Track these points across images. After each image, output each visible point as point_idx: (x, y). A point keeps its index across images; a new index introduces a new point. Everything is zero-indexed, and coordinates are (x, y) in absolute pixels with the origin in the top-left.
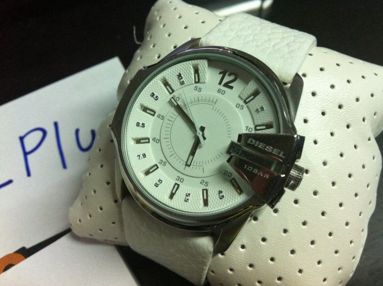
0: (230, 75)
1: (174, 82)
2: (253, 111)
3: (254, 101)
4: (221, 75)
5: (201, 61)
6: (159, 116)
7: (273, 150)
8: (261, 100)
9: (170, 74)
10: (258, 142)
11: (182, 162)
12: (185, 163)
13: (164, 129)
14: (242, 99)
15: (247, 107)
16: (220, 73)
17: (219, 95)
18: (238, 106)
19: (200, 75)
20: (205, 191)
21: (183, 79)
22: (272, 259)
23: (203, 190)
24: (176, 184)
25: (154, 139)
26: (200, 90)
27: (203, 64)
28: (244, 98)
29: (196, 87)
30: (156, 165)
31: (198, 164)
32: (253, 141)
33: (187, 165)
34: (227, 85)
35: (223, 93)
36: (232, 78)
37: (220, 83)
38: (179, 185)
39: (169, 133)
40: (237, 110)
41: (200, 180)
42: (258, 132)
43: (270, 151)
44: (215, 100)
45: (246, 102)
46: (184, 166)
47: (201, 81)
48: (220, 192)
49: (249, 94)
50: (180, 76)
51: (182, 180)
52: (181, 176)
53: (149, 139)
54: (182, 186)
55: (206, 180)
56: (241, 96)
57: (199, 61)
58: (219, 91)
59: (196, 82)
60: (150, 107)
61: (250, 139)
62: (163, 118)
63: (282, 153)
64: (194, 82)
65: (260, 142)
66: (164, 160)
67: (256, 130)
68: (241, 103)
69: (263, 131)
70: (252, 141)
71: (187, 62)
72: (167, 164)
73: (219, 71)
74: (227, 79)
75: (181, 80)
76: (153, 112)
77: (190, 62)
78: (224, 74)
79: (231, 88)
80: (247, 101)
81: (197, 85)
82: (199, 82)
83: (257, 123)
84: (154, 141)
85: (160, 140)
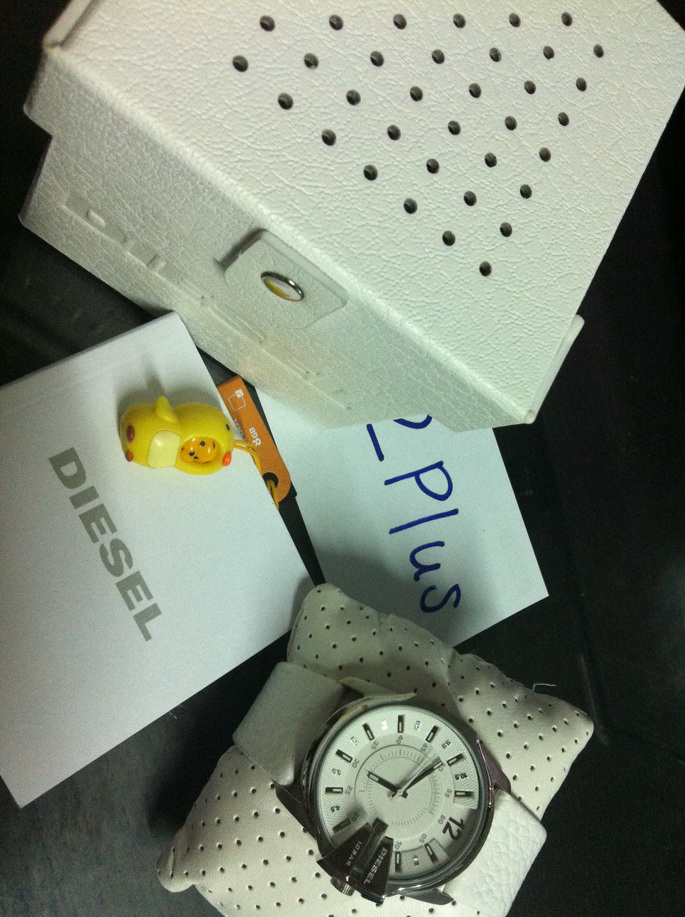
0: (458, 831)
1: (459, 767)
2: (416, 852)
3: (427, 854)
4: (460, 822)
5: (477, 803)
6: (425, 746)
7: (373, 873)
8: (426, 863)
9: (468, 765)
10: (382, 858)
11: (373, 768)
12: (371, 771)
13: (411, 750)
14: (431, 841)
15: (421, 847)
16: (462, 821)
17: (438, 817)
18: (424, 836)
19: (463, 799)
20: (340, 791)
21: (460, 779)
22: (261, 839)
23: (342, 788)
24: (352, 759)
25: (401, 738)
26: (447, 796)
27: (473, 804)
28: (431, 845)
29: (451, 791)
30: (373, 738)
31: (369, 786)
32: (385, 854)
33: (370, 773)
34: (448, 826)
35: (440, 822)
36: (455, 833)
37: (451, 819)
38: (350, 762)
39: (405, 756)
40: (419, 835)
41: (353, 786)
42: (393, 855)
43: (373, 870)
44: (434, 812)
45: (427, 845)
46: (369, 770)
47: (456, 798)
48: (338, 808)
49: (435, 851)
50: (464, 776)
51: (354, 766)
52: (359, 766)
53: (402, 732)
54: (348, 765)
55: (352, 792)
56: (434, 841)
57: (477, 800)
58: (443, 817)
59: (456, 792)
60: (436, 738)
61: (386, 851)
62: (422, 750)
63: (369, 882)
64: (457, 790)
65: (382, 861)
66: (378, 747)
67: (397, 853)
68: (427, 841)
69: (394, 861)
70: (384, 852)
71: (477, 787)
72: (374, 751)
73: (464, 819)
74: (454, 827)
75: (460, 777)
76: (430, 739)
77: (478, 791)
78: (461, 824)
79: (444, 832)
80: (428, 847)
81: (453, 793)
82: (456, 795)
83: (403, 855)
84: (399, 738)
85: (399, 744)
